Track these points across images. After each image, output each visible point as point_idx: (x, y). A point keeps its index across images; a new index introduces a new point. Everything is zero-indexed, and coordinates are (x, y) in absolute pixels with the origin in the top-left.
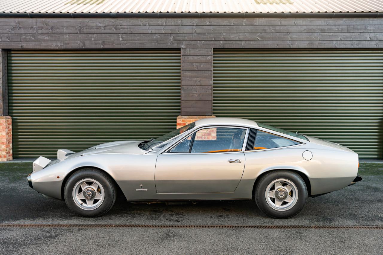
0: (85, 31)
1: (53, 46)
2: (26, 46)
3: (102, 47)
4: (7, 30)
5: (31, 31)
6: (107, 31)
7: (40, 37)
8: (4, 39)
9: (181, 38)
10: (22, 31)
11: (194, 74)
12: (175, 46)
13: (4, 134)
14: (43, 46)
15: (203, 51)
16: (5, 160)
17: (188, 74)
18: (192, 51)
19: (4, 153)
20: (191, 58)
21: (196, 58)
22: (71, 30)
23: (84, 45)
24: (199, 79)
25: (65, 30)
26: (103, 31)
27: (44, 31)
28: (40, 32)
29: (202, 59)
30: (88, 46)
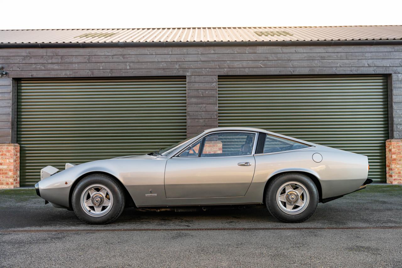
0: (94, 60)
1: (63, 74)
2: (36, 74)
3: (110, 75)
4: (18, 60)
5: (41, 61)
6: (115, 60)
7: (50, 66)
8: (15, 68)
9: (186, 66)
10: (33, 61)
11: (200, 100)
12: (181, 73)
13: (12, 161)
14: (53, 74)
15: (208, 79)
16: (12, 187)
17: (194, 100)
18: (197, 79)
19: (11, 180)
20: (196, 86)
21: (201, 85)
22: (80, 59)
23: (93, 73)
24: (204, 105)
25: (74, 60)
26: (111, 60)
27: (54, 61)
28: (50, 61)
29: (208, 86)
30: (97, 74)
